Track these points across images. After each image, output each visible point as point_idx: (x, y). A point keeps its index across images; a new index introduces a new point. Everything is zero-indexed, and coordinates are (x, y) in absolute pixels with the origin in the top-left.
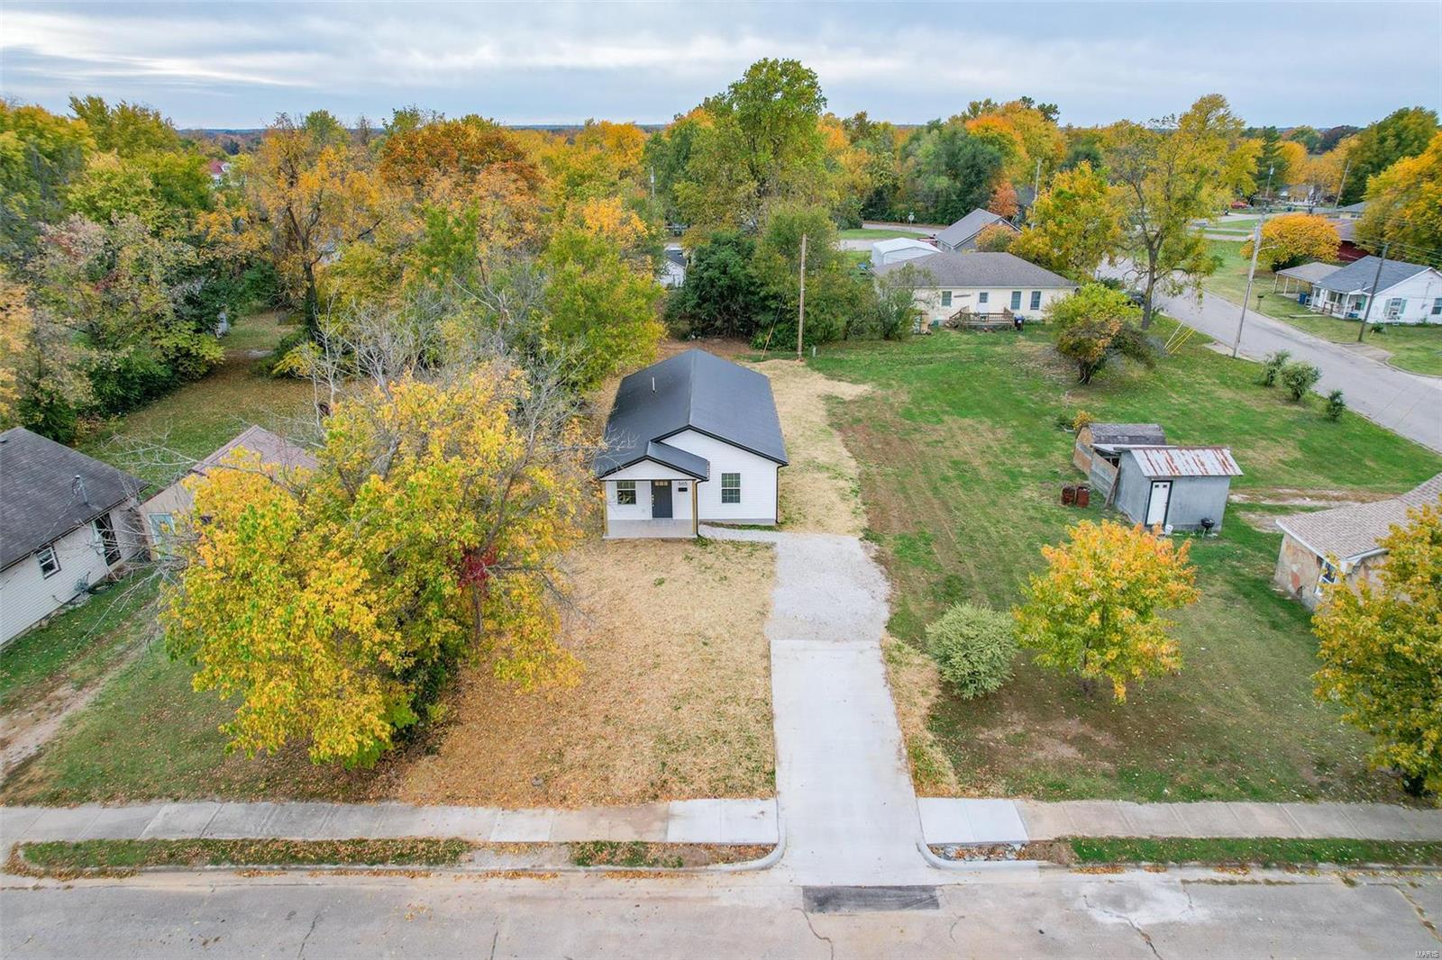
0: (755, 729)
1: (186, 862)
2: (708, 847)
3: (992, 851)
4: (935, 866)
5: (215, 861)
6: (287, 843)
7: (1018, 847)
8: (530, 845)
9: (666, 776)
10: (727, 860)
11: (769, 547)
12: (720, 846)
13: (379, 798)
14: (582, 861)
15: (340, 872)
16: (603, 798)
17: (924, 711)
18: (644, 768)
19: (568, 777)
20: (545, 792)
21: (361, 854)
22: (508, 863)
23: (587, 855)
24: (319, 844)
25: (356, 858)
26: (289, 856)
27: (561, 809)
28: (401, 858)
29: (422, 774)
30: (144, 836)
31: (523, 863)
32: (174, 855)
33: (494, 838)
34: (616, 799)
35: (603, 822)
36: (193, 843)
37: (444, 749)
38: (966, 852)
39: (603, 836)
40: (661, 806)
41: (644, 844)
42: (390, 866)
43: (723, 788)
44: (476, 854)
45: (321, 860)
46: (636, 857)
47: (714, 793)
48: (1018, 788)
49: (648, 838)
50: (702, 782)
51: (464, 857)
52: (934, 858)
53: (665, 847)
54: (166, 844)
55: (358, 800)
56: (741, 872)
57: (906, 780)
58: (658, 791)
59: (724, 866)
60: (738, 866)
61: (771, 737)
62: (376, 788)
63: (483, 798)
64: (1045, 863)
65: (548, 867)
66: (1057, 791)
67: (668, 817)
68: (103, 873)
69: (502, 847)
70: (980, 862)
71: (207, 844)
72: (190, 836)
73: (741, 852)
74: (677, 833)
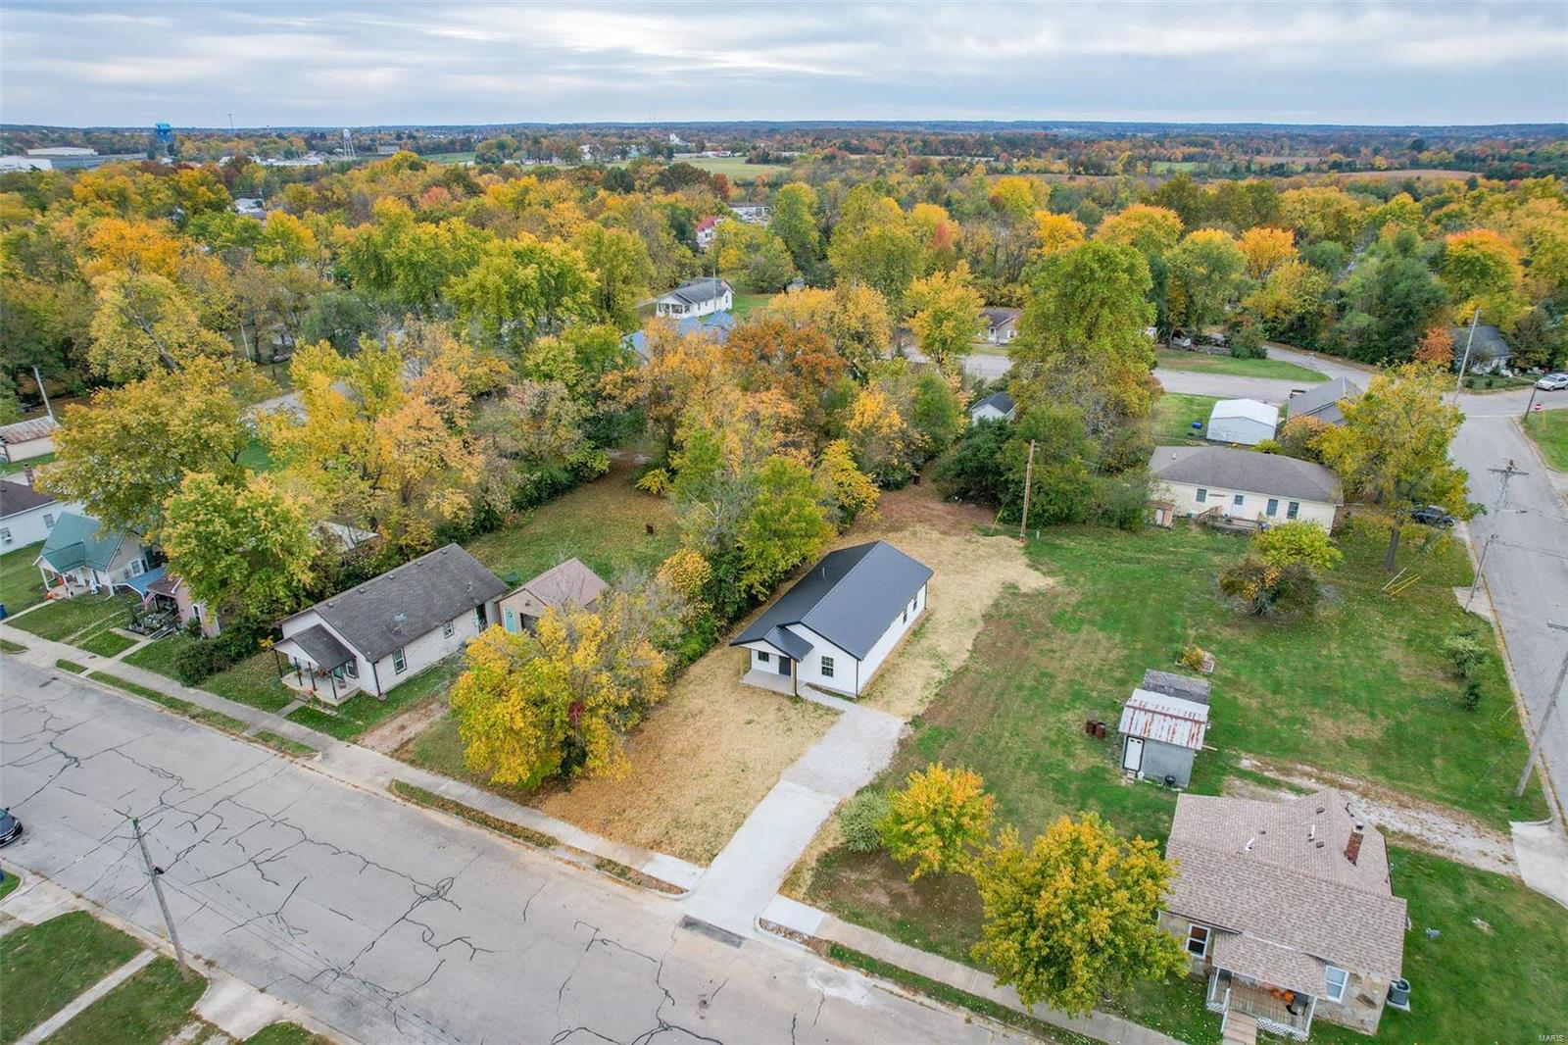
0: (726, 828)
1: (446, 810)
2: (657, 880)
3: (791, 934)
4: (756, 930)
5: (457, 814)
6: (486, 816)
7: (806, 937)
8: (583, 851)
9: (664, 839)
10: (662, 890)
11: (837, 713)
12: (663, 882)
13: (533, 807)
14: (598, 867)
15: (501, 836)
16: (628, 841)
17: (826, 850)
18: (656, 832)
19: (619, 824)
20: (604, 829)
21: (512, 831)
22: (568, 856)
23: (603, 865)
24: (498, 820)
25: (509, 832)
26: (483, 821)
27: (607, 839)
28: (527, 839)
29: (558, 800)
30: (436, 793)
31: (574, 859)
32: (444, 805)
33: (569, 843)
34: (634, 843)
35: (620, 852)
36: (452, 802)
37: (573, 791)
38: (778, 929)
39: (615, 859)
40: (652, 853)
41: (630, 869)
42: (521, 840)
43: (687, 855)
44: (558, 847)
45: (495, 828)
46: (622, 873)
47: (680, 856)
48: (835, 908)
49: (635, 867)
50: (678, 848)
51: (552, 847)
52: (759, 927)
53: (638, 873)
54: (443, 799)
55: (524, 805)
56: (664, 898)
57: (779, 882)
58: (656, 845)
59: (658, 892)
60: (664, 894)
61: (730, 836)
62: (534, 802)
63: (576, 822)
64: (810, 949)
65: (584, 864)
66: (855, 918)
67: (650, 859)
68: (417, 804)
69: (569, 848)
70: (780, 937)
71: (458, 805)
72: (452, 799)
73: (671, 888)
74: (648, 869)
